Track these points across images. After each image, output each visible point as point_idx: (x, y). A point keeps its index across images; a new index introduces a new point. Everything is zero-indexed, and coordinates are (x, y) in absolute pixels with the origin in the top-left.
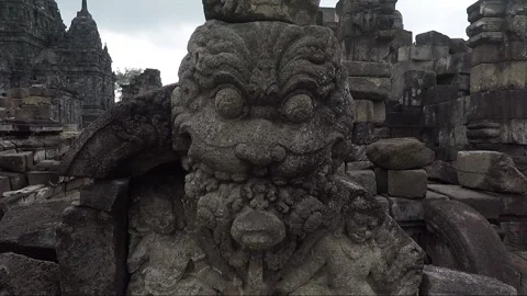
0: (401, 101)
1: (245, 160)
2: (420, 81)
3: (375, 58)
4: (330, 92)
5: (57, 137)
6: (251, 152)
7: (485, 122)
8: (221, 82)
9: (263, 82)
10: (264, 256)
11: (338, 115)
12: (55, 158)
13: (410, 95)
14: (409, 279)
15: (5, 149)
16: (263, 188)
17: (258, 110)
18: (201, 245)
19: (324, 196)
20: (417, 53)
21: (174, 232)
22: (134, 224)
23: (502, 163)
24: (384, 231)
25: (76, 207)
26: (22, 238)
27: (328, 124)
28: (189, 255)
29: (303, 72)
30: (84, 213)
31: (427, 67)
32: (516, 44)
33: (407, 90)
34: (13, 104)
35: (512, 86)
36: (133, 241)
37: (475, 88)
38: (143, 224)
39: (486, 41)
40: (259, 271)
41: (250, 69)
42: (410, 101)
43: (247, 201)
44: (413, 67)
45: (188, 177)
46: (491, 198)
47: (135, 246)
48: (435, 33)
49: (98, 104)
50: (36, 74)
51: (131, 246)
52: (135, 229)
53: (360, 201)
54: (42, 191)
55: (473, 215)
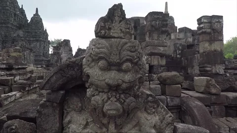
0: (173, 55)
1: (108, 85)
2: (180, 48)
3: (161, 39)
4: (137, 62)
5: (25, 70)
6: (111, 82)
7: (206, 65)
8: (101, 58)
9: (115, 59)
10: (115, 119)
11: (140, 69)
12: (24, 80)
13: (176, 53)
14: (169, 128)
15: (2, 76)
16: (114, 94)
17: (113, 68)
18: (91, 115)
19: (136, 97)
20: (179, 36)
21: (81, 111)
22: (66, 107)
23: (210, 82)
24: (159, 109)
25: (44, 101)
26: (21, 114)
27: (137, 72)
28: (87, 119)
29: (128, 56)
30: (48, 104)
31: (183, 42)
32: (216, 34)
33: (175, 51)
34: (5, 55)
35: (215, 51)
36: (65, 114)
37: (201, 51)
38: (69, 107)
39: (205, 33)
40: (113, 125)
41: (111, 54)
42: (176, 56)
43: (109, 99)
44: (177, 42)
45: (88, 90)
46: (207, 96)
47: (66, 117)
48: (186, 28)
49: (42, 54)
50: (14, 41)
51: (64, 116)
52: (66, 110)
53: (150, 98)
54: (18, 94)
55: (199, 103)
